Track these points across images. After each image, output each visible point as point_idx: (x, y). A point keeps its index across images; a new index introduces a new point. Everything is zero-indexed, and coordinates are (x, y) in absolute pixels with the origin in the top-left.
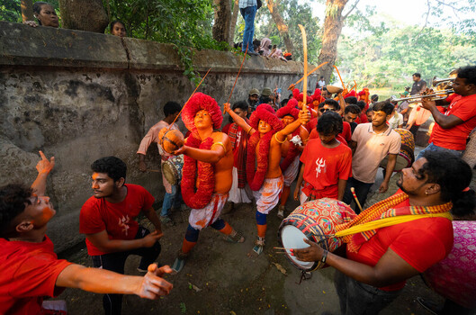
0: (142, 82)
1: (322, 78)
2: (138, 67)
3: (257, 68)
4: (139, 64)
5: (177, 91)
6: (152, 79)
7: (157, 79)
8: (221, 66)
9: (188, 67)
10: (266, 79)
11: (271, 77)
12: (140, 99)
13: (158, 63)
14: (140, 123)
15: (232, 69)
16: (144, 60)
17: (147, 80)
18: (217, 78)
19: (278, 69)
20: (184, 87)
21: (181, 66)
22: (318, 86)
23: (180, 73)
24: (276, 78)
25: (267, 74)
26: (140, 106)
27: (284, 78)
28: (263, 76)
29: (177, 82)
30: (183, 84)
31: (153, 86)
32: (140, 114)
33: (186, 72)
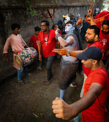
0: (6, 15)
1: (97, 7)
2: (4, 8)
3: (64, 4)
4: (4, 6)
5: (24, 18)
6: (11, 13)
7: (14, 13)
8: (45, 4)
9: (28, 6)
10: (69, 9)
11: (72, 8)
12: (6, 23)
13: (13, 5)
14: (6, 35)
15: (51, 6)
16: (6, 4)
17: (8, 14)
18: (44, 10)
19: (75, 4)
20: (27, 16)
21: (25, 6)
22: (95, 11)
23: (25, 9)
24: (74, 8)
25: (69, 7)
26: (6, 26)
27: (78, 8)
28: (67, 8)
29: (24, 13)
30: (27, 15)
31: (11, 16)
32: (6, 30)
33: (28, 9)
